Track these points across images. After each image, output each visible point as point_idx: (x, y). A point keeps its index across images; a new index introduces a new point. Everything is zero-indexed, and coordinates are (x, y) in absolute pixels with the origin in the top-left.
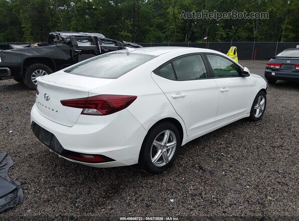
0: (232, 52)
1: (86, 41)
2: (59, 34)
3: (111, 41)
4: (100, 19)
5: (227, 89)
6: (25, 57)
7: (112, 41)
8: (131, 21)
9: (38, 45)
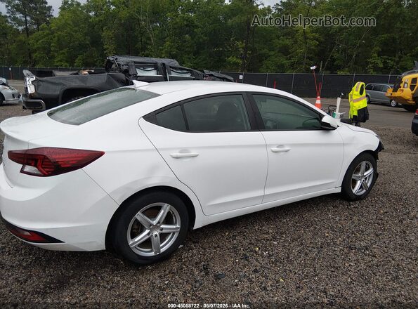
0: (357, 91)
1: (150, 69)
2: (116, 59)
3: (185, 69)
4: (201, 40)
5: (287, 148)
6: (65, 88)
7: (187, 70)
8: (243, 42)
9: (90, 73)
